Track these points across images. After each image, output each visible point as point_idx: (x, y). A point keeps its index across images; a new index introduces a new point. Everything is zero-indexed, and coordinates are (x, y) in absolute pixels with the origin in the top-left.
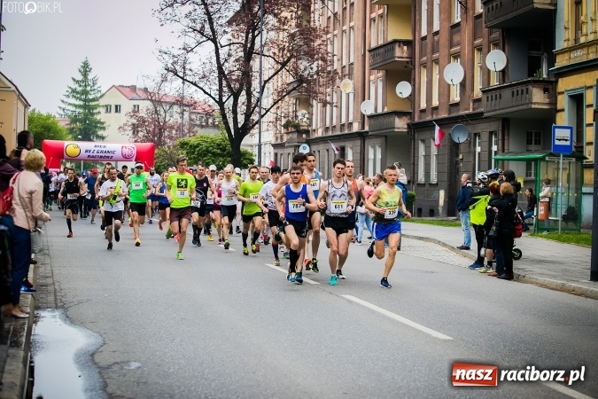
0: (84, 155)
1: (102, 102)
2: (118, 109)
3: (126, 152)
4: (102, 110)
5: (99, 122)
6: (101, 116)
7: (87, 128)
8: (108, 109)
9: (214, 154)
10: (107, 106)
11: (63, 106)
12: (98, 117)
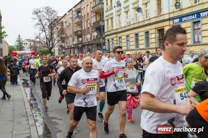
0: (21, 54)
1: (23, 43)
2: (27, 44)
3: (29, 53)
4: (23, 44)
5: (23, 47)
6: (23, 45)
7: (21, 48)
8: (24, 44)
9: (47, 53)
10: (24, 43)
11: (15, 44)
12: (23, 46)
